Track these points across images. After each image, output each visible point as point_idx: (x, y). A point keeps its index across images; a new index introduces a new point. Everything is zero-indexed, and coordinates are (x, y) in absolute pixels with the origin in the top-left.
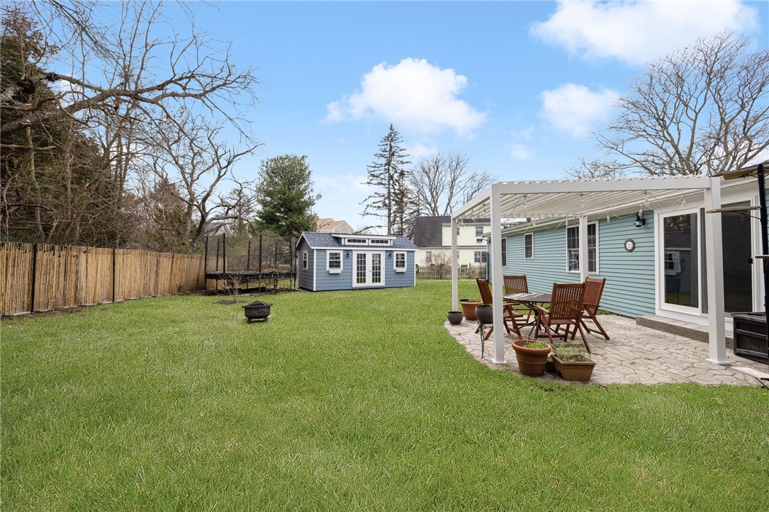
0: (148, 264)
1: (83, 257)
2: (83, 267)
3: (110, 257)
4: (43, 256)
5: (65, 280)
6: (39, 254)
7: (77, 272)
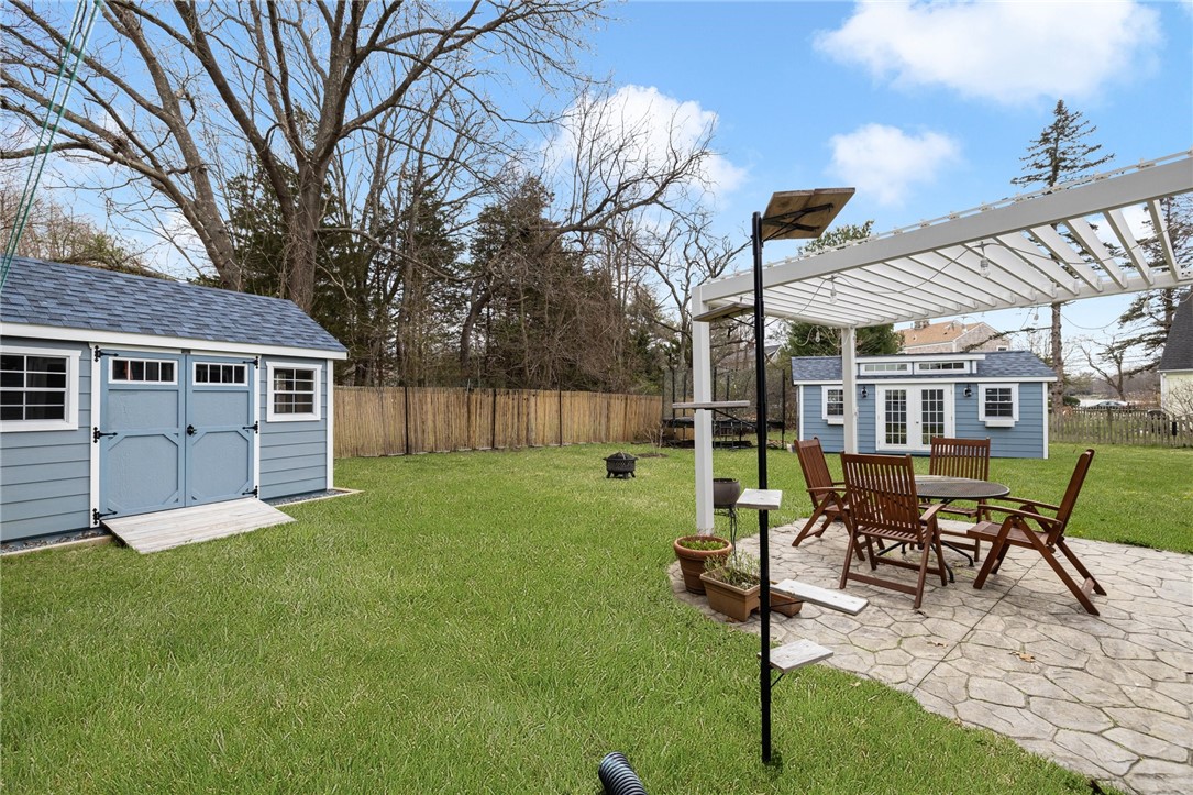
0: (598, 408)
1: (533, 399)
2: (533, 410)
3: (557, 399)
4: (501, 399)
5: (518, 421)
6: (498, 397)
7: (528, 414)
